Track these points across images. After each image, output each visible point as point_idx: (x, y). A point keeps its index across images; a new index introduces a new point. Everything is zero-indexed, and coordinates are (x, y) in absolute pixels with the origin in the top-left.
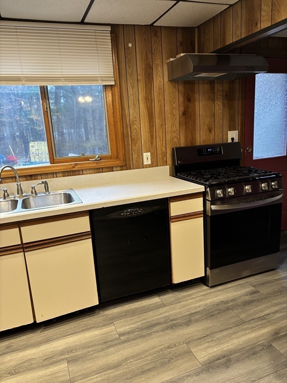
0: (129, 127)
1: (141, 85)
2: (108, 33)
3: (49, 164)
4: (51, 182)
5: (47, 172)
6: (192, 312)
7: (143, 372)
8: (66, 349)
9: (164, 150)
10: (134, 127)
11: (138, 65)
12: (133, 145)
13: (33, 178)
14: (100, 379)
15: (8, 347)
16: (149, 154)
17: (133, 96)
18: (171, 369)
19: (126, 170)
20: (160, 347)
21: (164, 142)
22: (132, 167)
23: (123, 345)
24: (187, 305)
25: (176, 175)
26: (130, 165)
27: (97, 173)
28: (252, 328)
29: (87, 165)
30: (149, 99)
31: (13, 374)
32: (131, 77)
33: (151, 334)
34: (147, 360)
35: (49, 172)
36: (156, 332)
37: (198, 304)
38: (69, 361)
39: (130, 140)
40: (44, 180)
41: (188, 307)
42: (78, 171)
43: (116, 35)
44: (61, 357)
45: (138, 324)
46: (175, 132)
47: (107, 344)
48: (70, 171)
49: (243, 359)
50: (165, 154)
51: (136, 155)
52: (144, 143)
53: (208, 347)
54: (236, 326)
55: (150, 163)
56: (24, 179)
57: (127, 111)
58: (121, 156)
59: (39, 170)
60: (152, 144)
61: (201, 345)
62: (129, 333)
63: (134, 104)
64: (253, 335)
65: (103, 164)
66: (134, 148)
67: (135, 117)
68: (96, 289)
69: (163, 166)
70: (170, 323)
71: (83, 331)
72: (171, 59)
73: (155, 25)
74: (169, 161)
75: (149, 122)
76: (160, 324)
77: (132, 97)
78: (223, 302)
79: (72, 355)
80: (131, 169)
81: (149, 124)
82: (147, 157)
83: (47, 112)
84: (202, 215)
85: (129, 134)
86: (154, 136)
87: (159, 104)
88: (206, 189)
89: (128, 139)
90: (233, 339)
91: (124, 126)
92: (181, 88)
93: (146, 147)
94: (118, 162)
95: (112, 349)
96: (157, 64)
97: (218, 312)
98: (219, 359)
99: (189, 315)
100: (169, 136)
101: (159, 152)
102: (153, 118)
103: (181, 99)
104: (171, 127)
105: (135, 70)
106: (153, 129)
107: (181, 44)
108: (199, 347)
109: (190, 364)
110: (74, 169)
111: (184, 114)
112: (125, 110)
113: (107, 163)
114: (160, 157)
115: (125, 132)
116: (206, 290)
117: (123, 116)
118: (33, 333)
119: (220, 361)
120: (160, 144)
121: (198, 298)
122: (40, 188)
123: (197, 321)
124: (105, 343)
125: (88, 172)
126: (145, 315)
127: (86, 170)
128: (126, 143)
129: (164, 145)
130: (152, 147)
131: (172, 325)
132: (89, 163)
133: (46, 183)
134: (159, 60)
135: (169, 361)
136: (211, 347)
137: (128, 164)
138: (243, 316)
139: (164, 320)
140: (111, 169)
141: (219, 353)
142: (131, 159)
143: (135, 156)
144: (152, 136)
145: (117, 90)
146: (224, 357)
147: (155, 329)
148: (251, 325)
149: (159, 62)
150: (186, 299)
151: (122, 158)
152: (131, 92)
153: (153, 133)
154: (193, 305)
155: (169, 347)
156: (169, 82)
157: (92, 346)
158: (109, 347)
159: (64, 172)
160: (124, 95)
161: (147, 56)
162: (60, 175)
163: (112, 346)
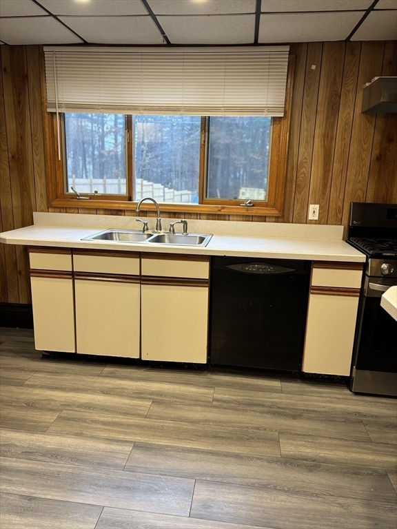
0: (295, 171)
1: (321, 119)
2: (286, 54)
3: (197, 204)
4: (192, 223)
5: (190, 212)
6: (310, 409)
7: (215, 437)
8: (157, 391)
9: (340, 203)
10: (302, 171)
11: (321, 91)
12: (297, 193)
13: (176, 216)
14: (172, 425)
15: (112, 373)
16: (317, 206)
17: (307, 131)
18: (244, 446)
19: (282, 222)
20: (247, 425)
21: (342, 194)
22: (291, 220)
23: (211, 409)
24: (308, 400)
25: (349, 240)
26: (288, 217)
27: (246, 221)
28: (375, 450)
29: (235, 210)
30: (328, 137)
31: (104, 393)
32: (308, 107)
33: (247, 411)
34: (227, 429)
35: (193, 212)
36: (254, 411)
37: (324, 404)
38: (154, 402)
39: (294, 186)
40: (183, 220)
41: (309, 403)
42: (225, 215)
43: (296, 57)
44: (149, 396)
45: (239, 397)
46: (360, 182)
47: (196, 402)
48: (215, 214)
49: (337, 472)
50: (341, 210)
51: (299, 205)
52: (312, 192)
53: (302, 445)
54: (355, 441)
55: (316, 218)
56: (167, 215)
57: (295, 150)
58: (279, 204)
59: (183, 208)
60: (324, 194)
61: (294, 440)
62: (224, 401)
63: (307, 142)
64: (371, 457)
65: (254, 211)
66: (298, 196)
67: (306, 158)
68: (206, 345)
69: (335, 225)
70: (274, 409)
71: (182, 383)
72: (367, 84)
73: (351, 39)
74: (345, 221)
75: (324, 166)
76: (263, 406)
77: (305, 133)
78: (359, 414)
79: (160, 398)
80: (289, 222)
81: (324, 168)
82: (314, 211)
83: (204, 145)
84: (358, 294)
85: (295, 178)
86: (329, 185)
87: (342, 144)
88: (367, 260)
89: (292, 184)
90: (339, 450)
91: (289, 169)
92: (380, 123)
93: (315, 197)
94: (275, 212)
95: (198, 408)
96: (348, 91)
97: (343, 420)
98: (306, 460)
99: (304, 410)
100: (351, 186)
101: (333, 205)
102: (330, 162)
103: (378, 138)
104: (355, 176)
105: (315, 98)
106: (328, 175)
107: (390, 63)
108: (292, 441)
109: (269, 450)
110: (219, 213)
111: (379, 158)
112: (293, 149)
113: (260, 211)
114: (332, 212)
115: (289, 175)
116: (347, 395)
117: (289, 155)
118: (137, 369)
119: (306, 462)
120: (335, 196)
121: (328, 399)
122: (179, 227)
123: (309, 419)
124: (196, 400)
125: (235, 218)
126: (253, 393)
127: (233, 215)
128: (288, 189)
129: (341, 198)
130: (323, 198)
131: (277, 411)
132: (238, 208)
133: (185, 223)
134: (352, 85)
135: (248, 439)
136: (306, 446)
137: (286, 215)
138: (373, 436)
139: (270, 404)
140: (263, 219)
141: (310, 455)
142: (291, 210)
143: (297, 207)
144: (325, 185)
145: (286, 123)
146: (313, 461)
147: (254, 408)
148: (377, 448)
149: (351, 87)
150: (312, 394)
151: (279, 207)
152: (305, 127)
153: (327, 181)
154: (316, 403)
155: (257, 428)
156: (362, 115)
157: (182, 398)
158: (196, 405)
159: (208, 215)
160: (295, 130)
161: (335, 79)
162: (204, 217)
163: (200, 405)
